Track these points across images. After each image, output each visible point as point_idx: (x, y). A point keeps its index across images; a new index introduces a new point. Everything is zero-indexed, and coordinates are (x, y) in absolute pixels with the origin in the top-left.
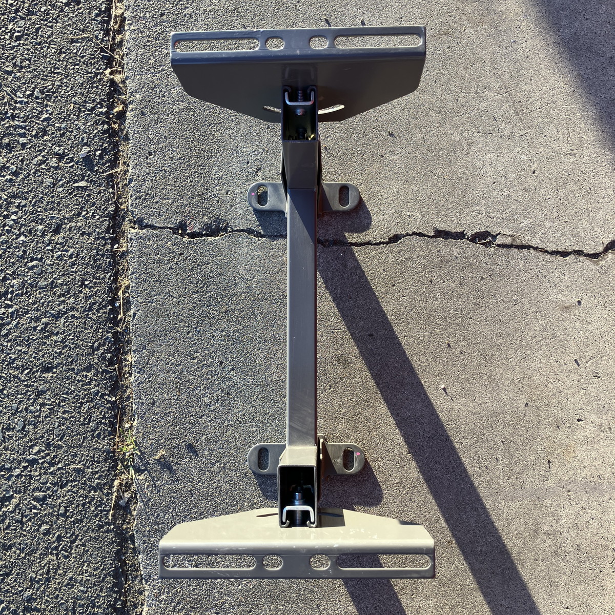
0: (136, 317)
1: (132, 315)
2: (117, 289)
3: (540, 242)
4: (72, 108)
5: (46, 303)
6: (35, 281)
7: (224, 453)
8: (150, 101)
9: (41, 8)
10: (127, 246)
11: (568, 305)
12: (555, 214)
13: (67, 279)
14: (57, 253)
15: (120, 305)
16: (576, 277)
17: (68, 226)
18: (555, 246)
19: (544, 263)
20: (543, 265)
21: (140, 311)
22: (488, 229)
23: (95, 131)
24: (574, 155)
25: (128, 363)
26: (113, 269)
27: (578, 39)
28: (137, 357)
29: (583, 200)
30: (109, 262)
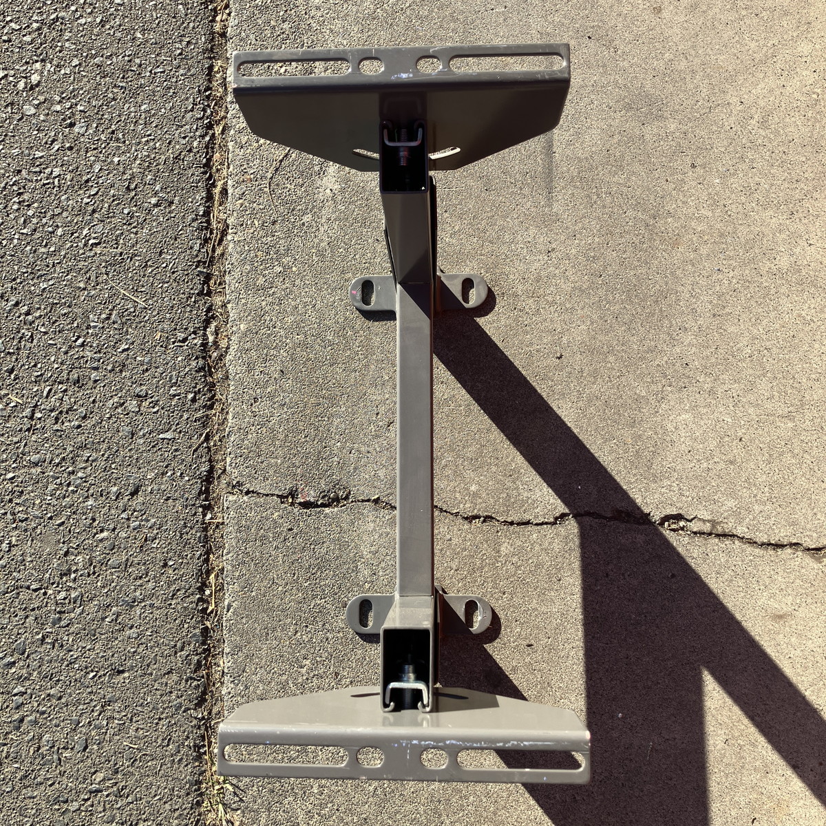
0: (231, 610)
1: (226, 607)
2: (208, 573)
3: (747, 530)
4: (158, 337)
5: (118, 587)
6: (105, 558)
7: (339, 791)
8: (257, 333)
9: (123, 209)
10: (223, 517)
11: (781, 613)
12: (767, 495)
13: (146, 558)
14: (133, 524)
15: (211, 593)
16: (793, 577)
17: (150, 489)
18: (766, 536)
19: (752, 558)
20: (751, 561)
21: (236, 602)
22: (681, 512)
23: (187, 369)
24: (792, 419)
25: (220, 669)
26: (204, 546)
27: (799, 271)
28: (231, 662)
29: (803, 479)
30: (200, 537)
